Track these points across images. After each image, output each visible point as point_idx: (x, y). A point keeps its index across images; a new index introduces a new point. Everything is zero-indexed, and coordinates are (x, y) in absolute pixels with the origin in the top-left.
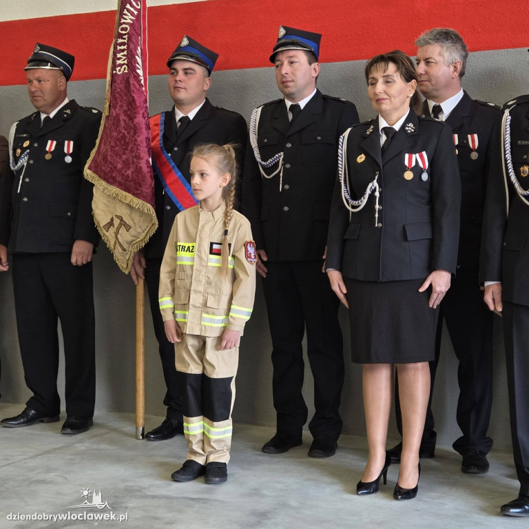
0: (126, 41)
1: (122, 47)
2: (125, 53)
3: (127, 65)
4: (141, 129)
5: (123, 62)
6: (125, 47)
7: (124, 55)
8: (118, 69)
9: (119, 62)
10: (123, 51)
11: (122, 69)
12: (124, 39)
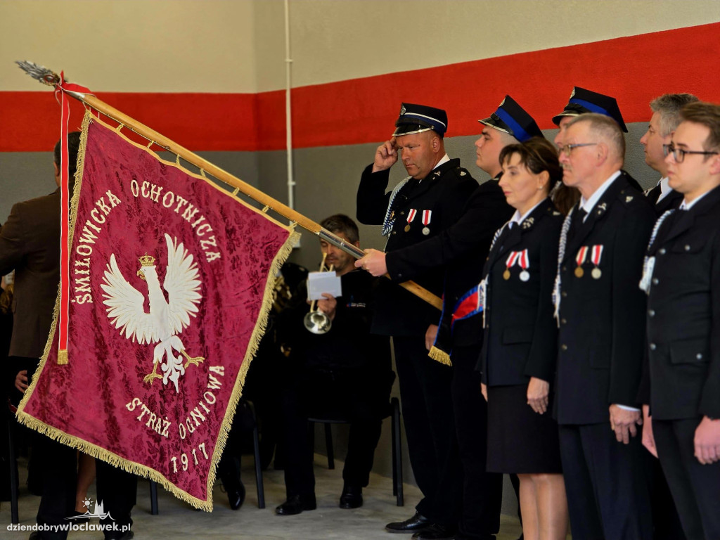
0: (88, 265)
1: (82, 272)
2: (87, 279)
3: (91, 294)
4: (112, 371)
5: (84, 290)
6: (87, 272)
7: (86, 282)
8: (78, 297)
9: (78, 289)
10: (84, 276)
11: (84, 299)
12: (85, 262)
